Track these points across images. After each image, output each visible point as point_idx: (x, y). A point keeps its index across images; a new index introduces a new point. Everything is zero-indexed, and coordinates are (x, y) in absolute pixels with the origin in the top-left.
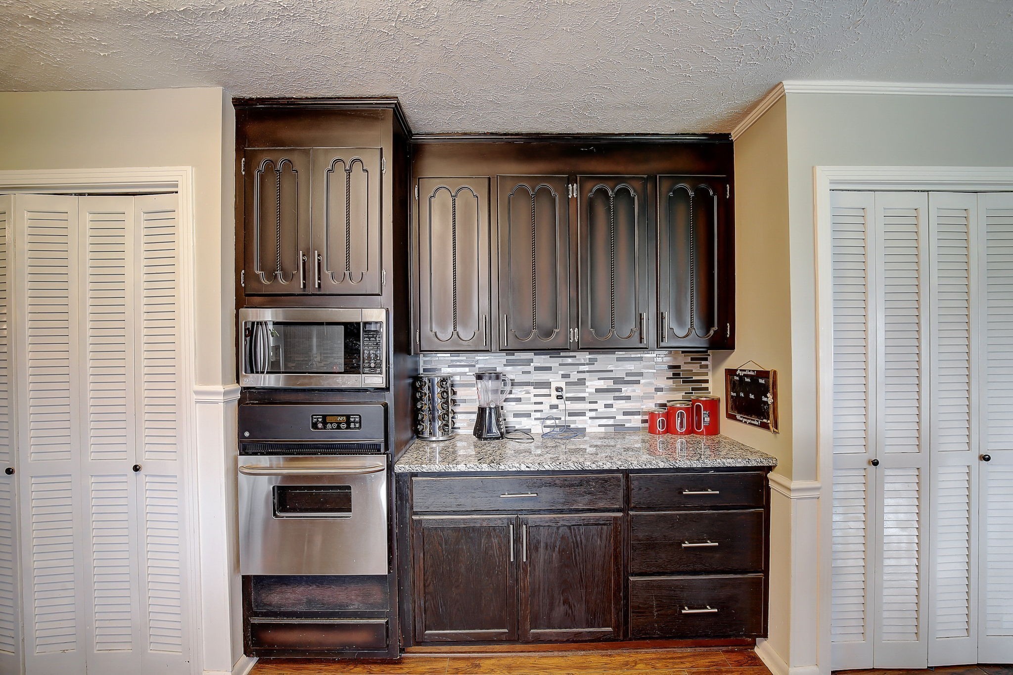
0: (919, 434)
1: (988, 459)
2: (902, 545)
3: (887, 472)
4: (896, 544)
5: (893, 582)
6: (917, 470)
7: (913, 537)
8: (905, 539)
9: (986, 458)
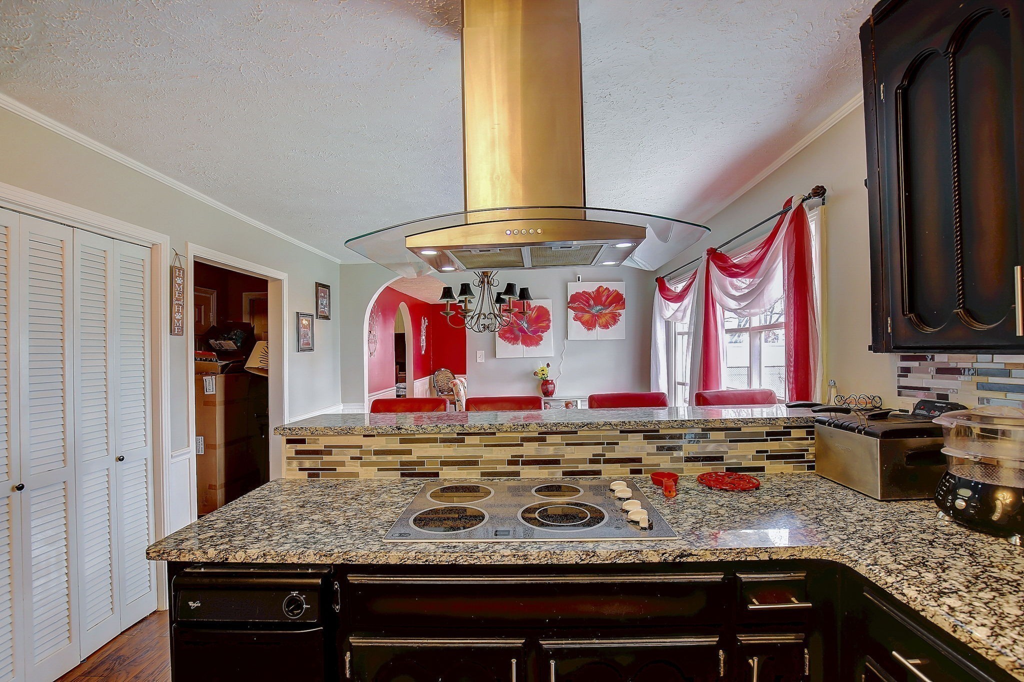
0: (65, 449)
1: (123, 459)
2: (51, 560)
3: (34, 494)
4: (44, 562)
5: (43, 601)
6: (63, 484)
7: (61, 548)
8: (54, 554)
9: (121, 459)
